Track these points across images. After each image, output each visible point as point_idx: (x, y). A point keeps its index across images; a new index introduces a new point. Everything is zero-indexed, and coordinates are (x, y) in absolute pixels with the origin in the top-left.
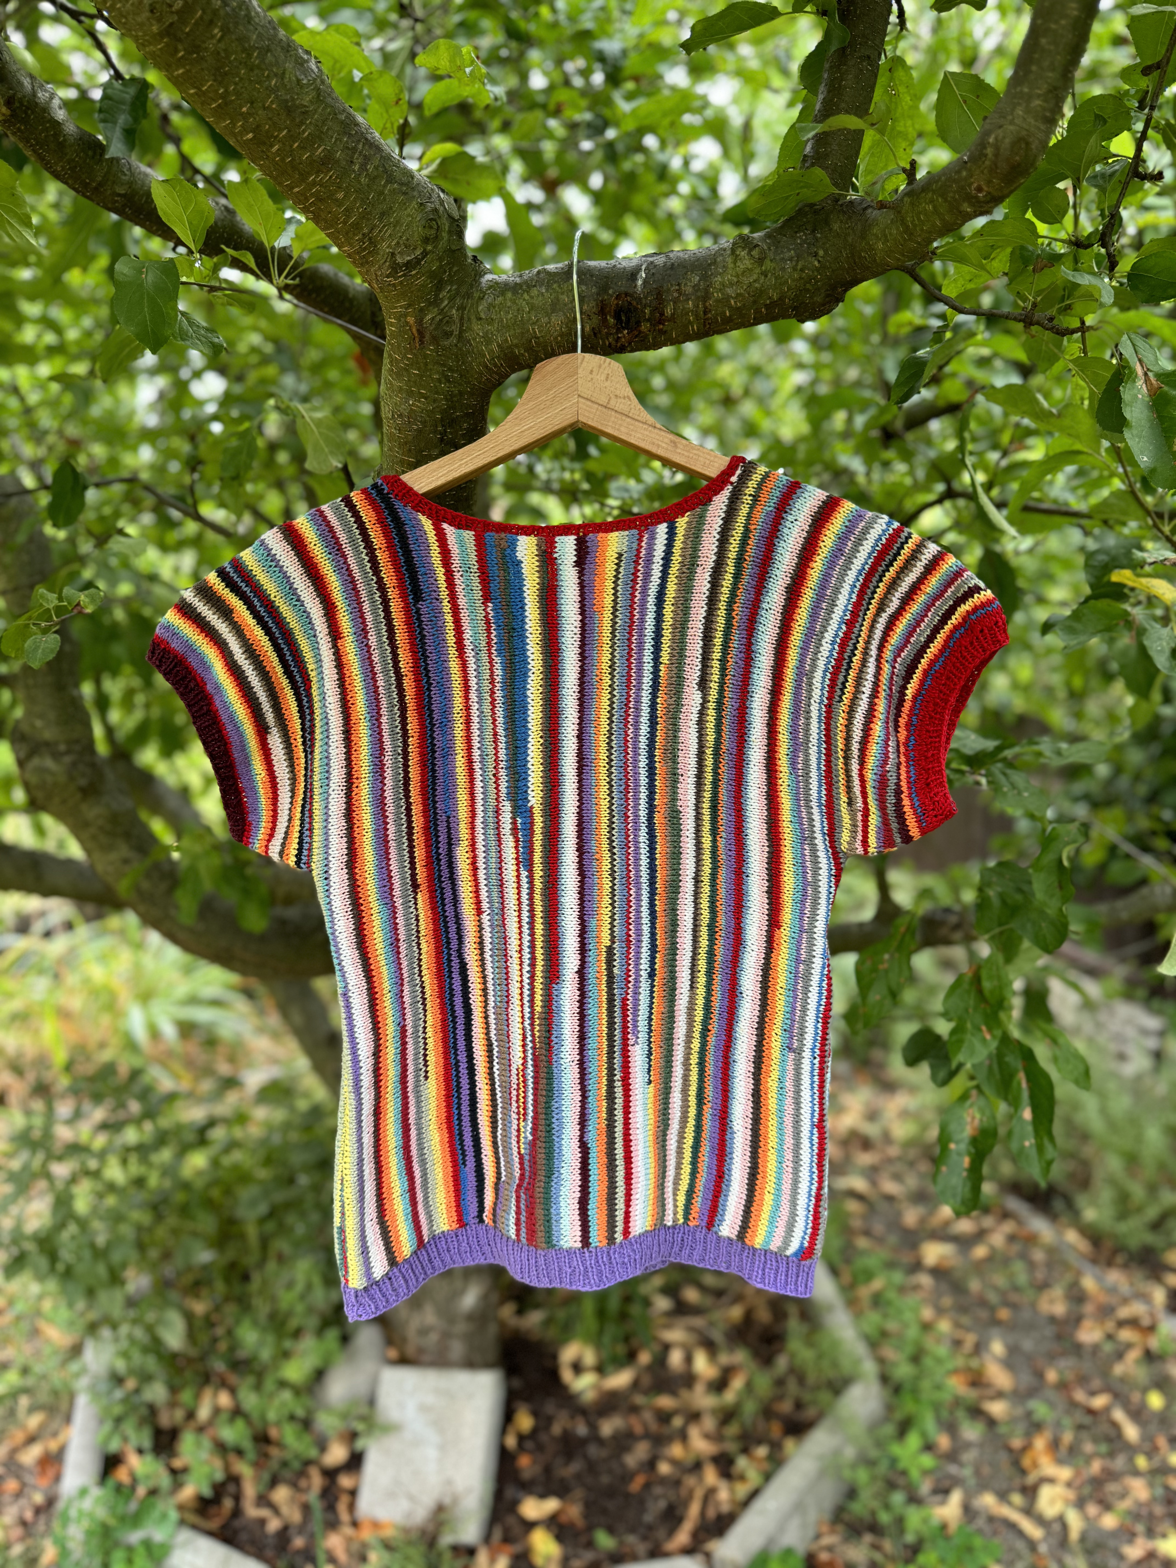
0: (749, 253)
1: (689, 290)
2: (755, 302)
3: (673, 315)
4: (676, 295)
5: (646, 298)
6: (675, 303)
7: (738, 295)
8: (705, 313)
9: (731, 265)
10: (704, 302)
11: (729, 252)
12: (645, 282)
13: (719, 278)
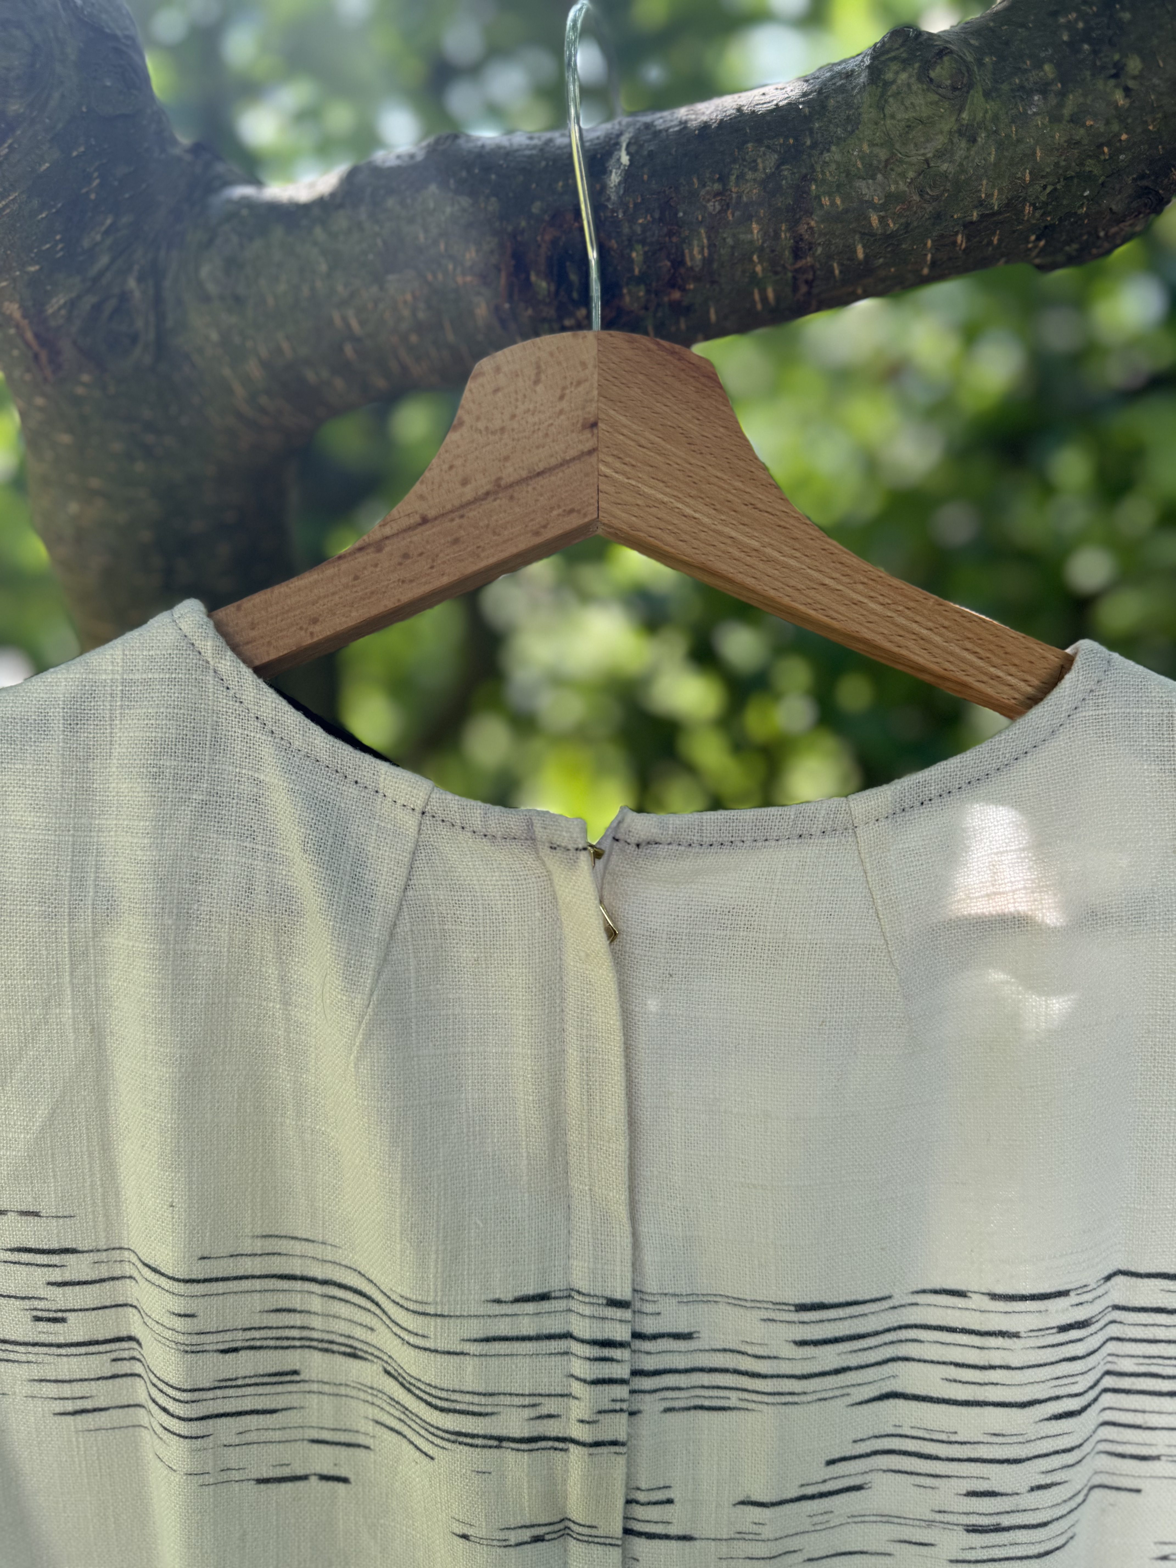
0: (923, 76)
1: (751, 191)
2: (938, 217)
3: (708, 262)
4: (713, 206)
5: (632, 220)
6: (712, 230)
7: (891, 198)
8: (797, 253)
9: (868, 114)
10: (794, 224)
11: (863, 79)
12: (629, 175)
13: (835, 154)
